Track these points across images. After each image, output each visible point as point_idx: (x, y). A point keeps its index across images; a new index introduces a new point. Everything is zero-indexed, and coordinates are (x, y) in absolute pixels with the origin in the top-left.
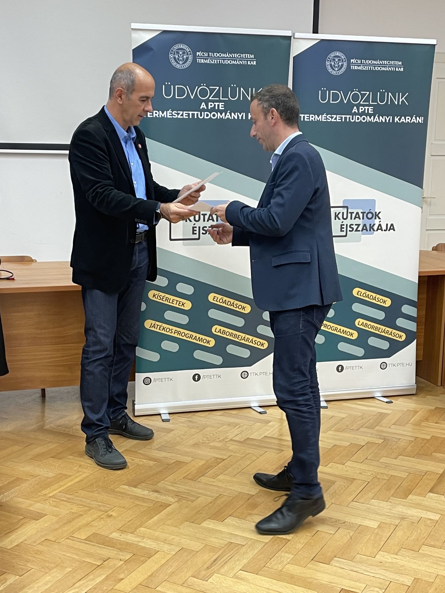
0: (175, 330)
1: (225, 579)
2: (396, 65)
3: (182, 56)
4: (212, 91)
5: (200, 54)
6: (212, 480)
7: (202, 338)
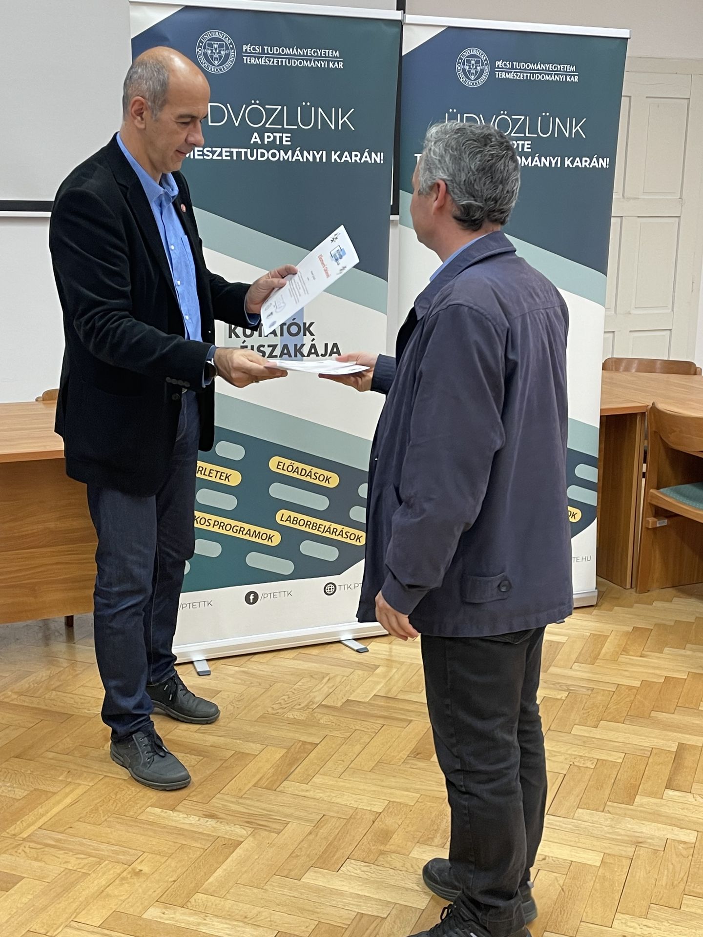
2: (567, 71)
3: (218, 51)
4: (270, 113)
7: (259, 532)
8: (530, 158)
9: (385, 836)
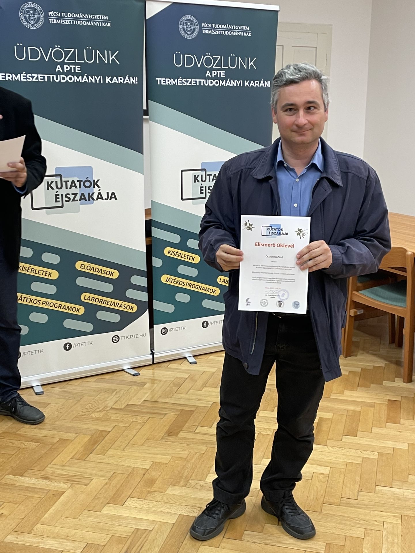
0: (43, 301)
2: (244, 30)
3: (33, 15)
4: (67, 53)
5: (52, 14)
7: (71, 307)
8: (225, 81)
9: (151, 482)
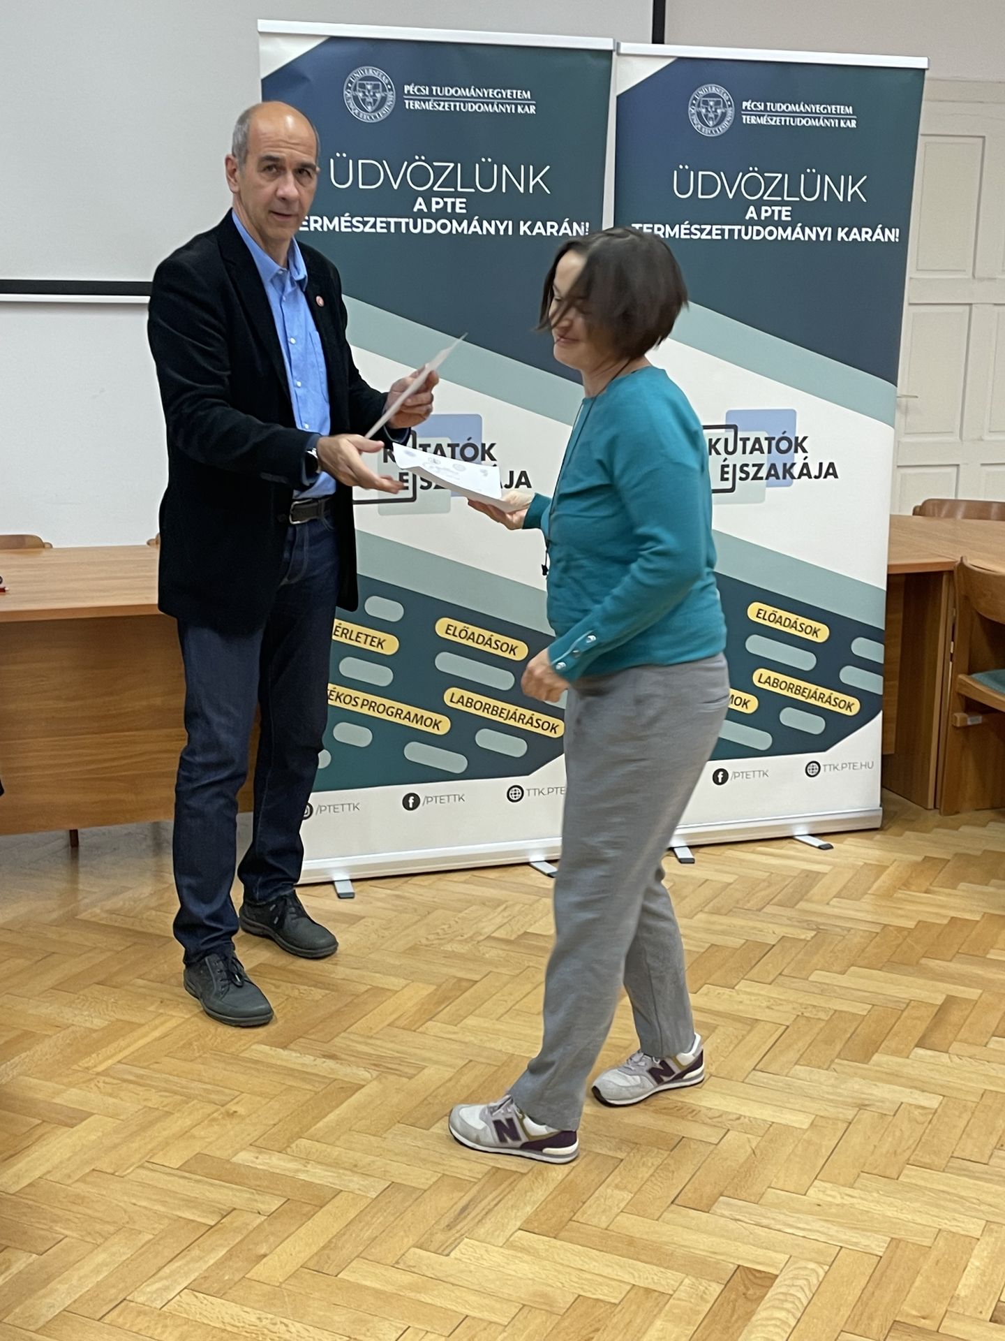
0: (364, 700)
1: (486, 1251)
2: (840, 114)
3: (372, 93)
4: (439, 172)
5: (411, 90)
6: (451, 1028)
7: (422, 717)
8: (789, 229)
